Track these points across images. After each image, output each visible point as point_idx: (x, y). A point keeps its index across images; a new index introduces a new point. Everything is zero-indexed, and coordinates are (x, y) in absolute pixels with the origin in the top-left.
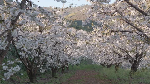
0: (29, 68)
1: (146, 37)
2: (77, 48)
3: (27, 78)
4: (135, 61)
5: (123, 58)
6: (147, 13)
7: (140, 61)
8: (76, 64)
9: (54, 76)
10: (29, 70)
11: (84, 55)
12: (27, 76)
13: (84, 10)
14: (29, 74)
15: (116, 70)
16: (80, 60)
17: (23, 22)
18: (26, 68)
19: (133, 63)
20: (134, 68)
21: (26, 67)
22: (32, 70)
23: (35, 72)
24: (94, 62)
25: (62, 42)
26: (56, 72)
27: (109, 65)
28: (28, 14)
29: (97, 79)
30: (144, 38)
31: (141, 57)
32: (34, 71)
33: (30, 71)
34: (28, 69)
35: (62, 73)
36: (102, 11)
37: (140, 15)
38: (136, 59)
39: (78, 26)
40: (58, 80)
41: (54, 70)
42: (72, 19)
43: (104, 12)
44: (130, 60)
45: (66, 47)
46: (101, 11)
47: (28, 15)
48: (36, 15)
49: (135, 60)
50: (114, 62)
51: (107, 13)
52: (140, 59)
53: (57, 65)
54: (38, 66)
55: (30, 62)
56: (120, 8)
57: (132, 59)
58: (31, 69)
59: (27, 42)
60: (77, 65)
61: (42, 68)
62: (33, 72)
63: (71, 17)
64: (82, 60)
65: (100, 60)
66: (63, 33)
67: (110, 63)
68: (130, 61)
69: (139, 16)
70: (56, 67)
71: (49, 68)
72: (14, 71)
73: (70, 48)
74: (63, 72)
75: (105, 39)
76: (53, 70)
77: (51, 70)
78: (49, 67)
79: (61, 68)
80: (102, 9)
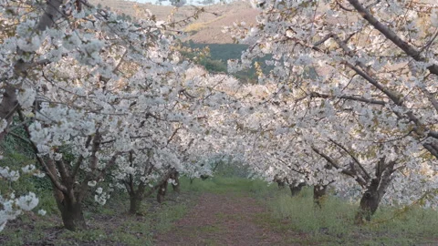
0: (62, 187)
1: (411, 120)
2: (207, 133)
3: (55, 213)
4: (375, 183)
5: (340, 170)
6: (419, 52)
7: (387, 182)
8: (202, 176)
9: (134, 210)
10: (63, 191)
11: (225, 151)
12: (56, 208)
13: (235, 25)
14: (61, 204)
15: (318, 203)
16: (212, 165)
17: (53, 57)
18: (55, 186)
19: (367, 187)
20: (370, 201)
21: (53, 182)
22: (72, 191)
23: (80, 199)
24: (253, 172)
25: (166, 115)
26: (141, 199)
27: (297, 185)
28: (71, 43)
29: (261, 227)
30: (407, 123)
31: (392, 172)
32: (77, 195)
33: (66, 194)
34: (58, 188)
35: (159, 200)
36: (289, 34)
37: (399, 56)
38: (378, 174)
39: (213, 62)
40: (145, 225)
41: (135, 191)
42: (195, 38)
43: (294, 39)
44: (360, 176)
45: (175, 128)
46: (285, 35)
47: (71, 45)
48: (94, 51)
49: (375, 177)
50: (312, 181)
51: (302, 42)
52: (387, 175)
53: (144, 178)
54: (89, 184)
55: (66, 170)
56: (342, 28)
57: (367, 177)
58: (69, 190)
59: (62, 129)
60: (204, 177)
61: (100, 190)
62: (74, 200)
63: (194, 32)
64: (218, 165)
65: (271, 169)
66: (170, 91)
67: (302, 181)
68: (358, 180)
69: (397, 58)
70: (142, 183)
71: (123, 186)
72: (19, 208)
73: (185, 132)
74: (161, 197)
75: (291, 116)
76: (131, 193)
77: (126, 191)
78: (122, 182)
79: (156, 187)
80: (290, 29)
